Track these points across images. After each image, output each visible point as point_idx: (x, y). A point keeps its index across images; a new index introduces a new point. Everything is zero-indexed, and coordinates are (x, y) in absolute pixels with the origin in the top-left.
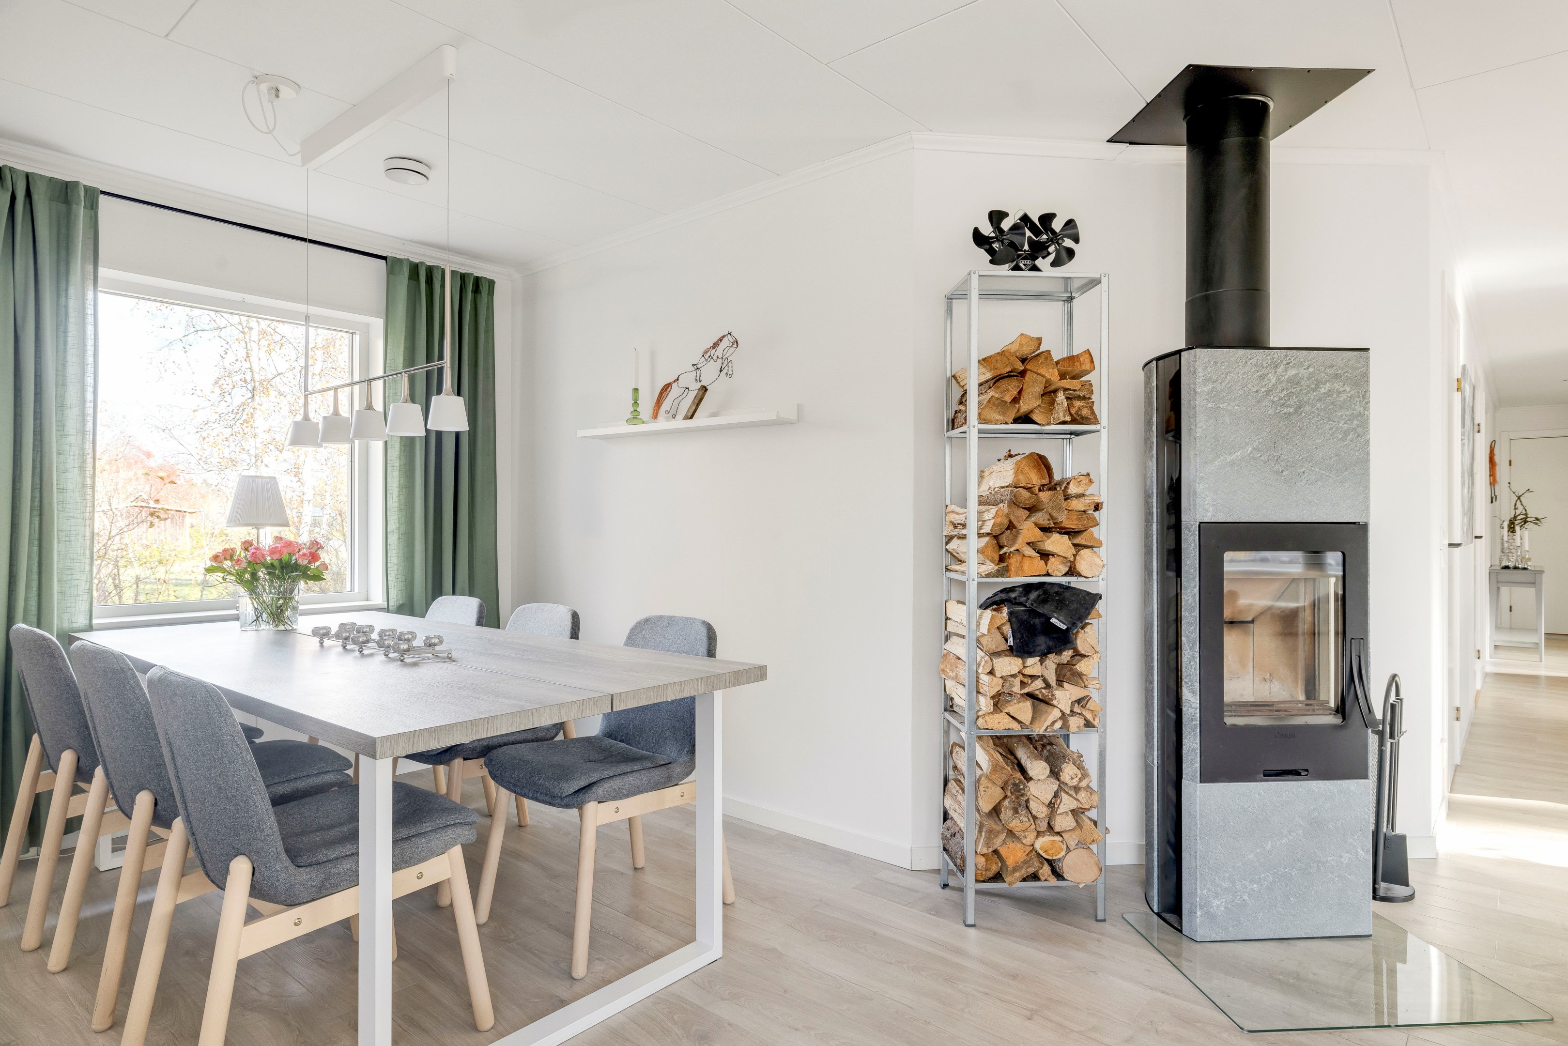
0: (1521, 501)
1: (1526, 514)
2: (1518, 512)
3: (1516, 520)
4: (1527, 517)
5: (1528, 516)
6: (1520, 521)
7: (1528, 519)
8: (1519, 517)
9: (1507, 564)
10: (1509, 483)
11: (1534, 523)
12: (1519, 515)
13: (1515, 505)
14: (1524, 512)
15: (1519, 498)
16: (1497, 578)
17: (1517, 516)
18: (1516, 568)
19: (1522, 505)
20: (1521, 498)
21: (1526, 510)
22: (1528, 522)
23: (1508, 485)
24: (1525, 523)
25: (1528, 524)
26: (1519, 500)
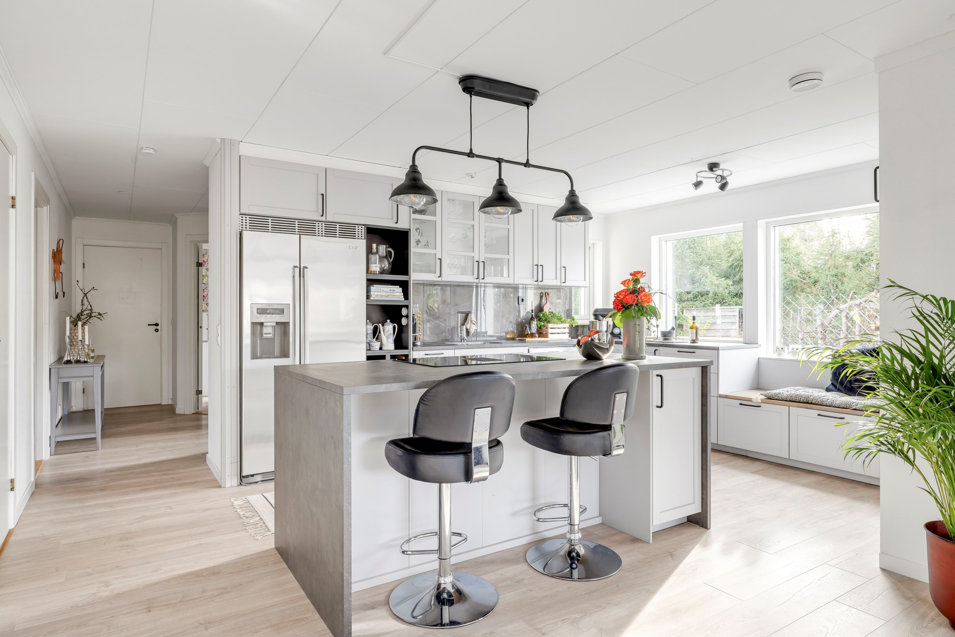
0: (87, 298)
1: (91, 310)
2: (84, 308)
3: (82, 315)
4: (92, 313)
5: (93, 311)
6: (86, 316)
7: (93, 315)
8: (85, 313)
9: (69, 359)
10: (78, 281)
11: (97, 318)
12: (85, 310)
13: (82, 301)
14: (89, 308)
15: (85, 295)
16: (58, 374)
17: (84, 312)
18: (78, 362)
19: (88, 301)
20: (87, 295)
21: (91, 306)
22: (92, 317)
23: (77, 283)
24: (90, 318)
25: (92, 318)
26: (85, 297)
